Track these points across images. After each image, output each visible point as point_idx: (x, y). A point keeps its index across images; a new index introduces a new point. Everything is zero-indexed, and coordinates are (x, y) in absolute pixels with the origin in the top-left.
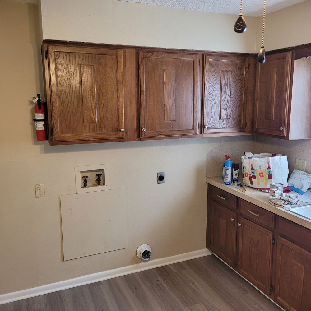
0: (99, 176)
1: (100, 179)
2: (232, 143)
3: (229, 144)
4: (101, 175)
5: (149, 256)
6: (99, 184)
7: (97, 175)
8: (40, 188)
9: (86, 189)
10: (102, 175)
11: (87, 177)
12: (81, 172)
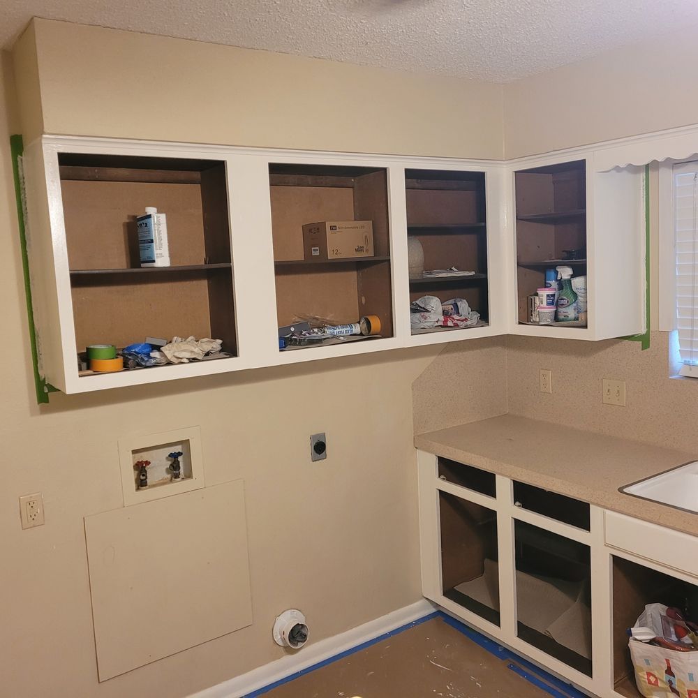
0: (174, 456)
1: (177, 465)
2: (461, 353)
3: (456, 357)
4: (180, 454)
5: (304, 637)
6: (177, 476)
7: (171, 455)
8: (31, 504)
9: (145, 493)
10: (182, 454)
11: (148, 463)
12: (135, 452)
